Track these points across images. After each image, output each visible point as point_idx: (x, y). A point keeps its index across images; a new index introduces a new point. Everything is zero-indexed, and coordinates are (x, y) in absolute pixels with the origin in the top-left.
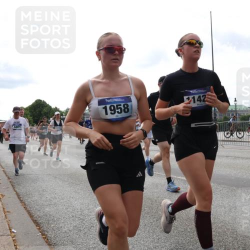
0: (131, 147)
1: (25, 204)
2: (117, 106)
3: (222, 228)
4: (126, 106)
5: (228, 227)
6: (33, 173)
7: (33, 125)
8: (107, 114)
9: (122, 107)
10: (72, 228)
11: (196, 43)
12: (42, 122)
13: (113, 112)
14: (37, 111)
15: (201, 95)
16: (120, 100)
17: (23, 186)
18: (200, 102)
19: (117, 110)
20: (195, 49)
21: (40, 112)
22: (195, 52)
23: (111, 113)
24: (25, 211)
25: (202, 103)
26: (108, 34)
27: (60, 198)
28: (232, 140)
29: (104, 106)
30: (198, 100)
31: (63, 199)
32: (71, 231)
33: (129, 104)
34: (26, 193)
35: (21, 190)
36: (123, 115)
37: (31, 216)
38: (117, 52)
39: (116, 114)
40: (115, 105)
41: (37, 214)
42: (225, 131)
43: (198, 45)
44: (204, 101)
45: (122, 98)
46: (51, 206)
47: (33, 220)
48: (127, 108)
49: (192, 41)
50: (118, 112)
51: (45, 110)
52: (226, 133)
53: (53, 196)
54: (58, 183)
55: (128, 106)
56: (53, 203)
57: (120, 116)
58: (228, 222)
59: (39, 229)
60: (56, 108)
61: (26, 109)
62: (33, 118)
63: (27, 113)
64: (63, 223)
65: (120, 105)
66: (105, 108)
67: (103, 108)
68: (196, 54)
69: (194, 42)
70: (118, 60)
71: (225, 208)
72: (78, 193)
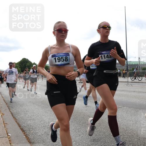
0: (72, 79)
1: (16, 119)
2: (61, 58)
3: (131, 133)
4: (66, 58)
5: (134, 133)
6: (21, 101)
7: (21, 73)
8: (56, 62)
9: (64, 58)
10: (43, 133)
11: (107, 28)
12: (26, 70)
13: (59, 61)
14: (23, 65)
15: (108, 54)
16: (63, 55)
17: (15, 108)
18: (108, 58)
19: (61, 60)
20: (106, 31)
21: (25, 65)
22: (106, 32)
23: (58, 62)
24: (16, 123)
25: (109, 58)
26: (59, 22)
27: (37, 115)
28: (136, 81)
29: (54, 58)
30: (107, 57)
31: (38, 116)
32: (43, 135)
33: (68, 57)
34: (17, 113)
35: (14, 111)
36: (65, 62)
37: (20, 126)
38: (63, 32)
39: (61, 62)
40: (60, 57)
41: (23, 125)
42: (132, 76)
43: (108, 28)
44: (110, 57)
45: (64, 54)
46: (31, 120)
47: (21, 129)
48: (67, 59)
49: (105, 26)
50: (62, 61)
51: (28, 64)
52: (132, 77)
53: (32, 114)
54: (35, 107)
55: (67, 58)
56: (32, 119)
57: (63, 63)
58: (135, 130)
59: (24, 134)
60: (34, 63)
61: (17, 64)
62: (21, 69)
63: (17, 66)
64: (38, 130)
65: (63, 57)
66: (55, 59)
67: (54, 59)
68: (107, 33)
69: (106, 26)
70: (64, 36)
71: (133, 122)
72: (47, 113)
